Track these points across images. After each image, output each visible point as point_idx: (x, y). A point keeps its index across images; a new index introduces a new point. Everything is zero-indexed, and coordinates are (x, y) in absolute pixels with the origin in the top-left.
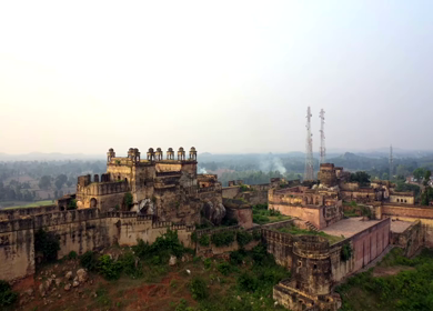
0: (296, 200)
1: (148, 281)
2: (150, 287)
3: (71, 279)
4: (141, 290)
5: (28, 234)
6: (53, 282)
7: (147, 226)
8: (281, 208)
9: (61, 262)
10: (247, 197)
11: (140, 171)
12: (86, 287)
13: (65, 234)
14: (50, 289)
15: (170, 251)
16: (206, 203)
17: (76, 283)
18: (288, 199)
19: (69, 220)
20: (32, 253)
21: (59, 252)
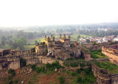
0: (111, 52)
1: (47, 75)
2: (47, 77)
3: (28, 71)
4: (44, 77)
5: (18, 59)
6: (24, 71)
7: (50, 59)
8: (105, 53)
9: (27, 66)
10: (96, 47)
11: (50, 43)
12: (31, 74)
13: (28, 60)
14: (23, 73)
15: (56, 67)
16: (73, 52)
17: (29, 72)
18: (108, 51)
19: (29, 56)
20: (19, 64)
21: (27, 64)
